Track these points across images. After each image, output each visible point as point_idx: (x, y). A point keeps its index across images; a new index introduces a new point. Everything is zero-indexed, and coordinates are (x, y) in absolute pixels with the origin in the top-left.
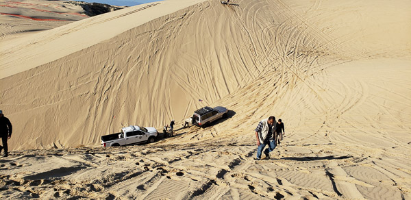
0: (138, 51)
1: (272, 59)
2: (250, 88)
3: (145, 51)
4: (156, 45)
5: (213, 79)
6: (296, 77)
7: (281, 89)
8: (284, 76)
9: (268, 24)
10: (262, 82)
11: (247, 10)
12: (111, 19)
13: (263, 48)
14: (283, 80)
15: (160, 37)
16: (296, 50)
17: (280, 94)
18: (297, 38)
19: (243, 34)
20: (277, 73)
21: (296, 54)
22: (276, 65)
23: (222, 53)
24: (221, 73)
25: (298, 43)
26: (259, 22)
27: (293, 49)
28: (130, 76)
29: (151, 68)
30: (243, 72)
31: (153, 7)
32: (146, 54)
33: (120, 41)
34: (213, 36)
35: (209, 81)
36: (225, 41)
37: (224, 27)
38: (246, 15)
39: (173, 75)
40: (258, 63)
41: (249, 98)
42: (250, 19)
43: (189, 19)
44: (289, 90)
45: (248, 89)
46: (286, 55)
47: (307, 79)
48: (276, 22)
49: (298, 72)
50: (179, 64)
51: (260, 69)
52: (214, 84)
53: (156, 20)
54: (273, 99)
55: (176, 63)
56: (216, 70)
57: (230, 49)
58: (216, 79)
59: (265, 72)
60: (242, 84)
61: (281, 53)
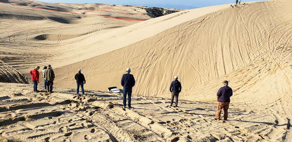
0: (169, 43)
1: (263, 52)
2: (241, 71)
3: (173, 43)
4: (180, 40)
5: (216, 63)
6: (277, 66)
7: (263, 74)
8: (269, 65)
9: (266, 26)
10: (251, 68)
11: (250, 16)
12: (157, 23)
13: (258, 43)
14: (267, 68)
15: (184, 34)
16: (285, 46)
17: (261, 78)
18: (288, 37)
19: (244, 33)
20: (264, 62)
21: (285, 49)
22: (265, 57)
23: (226, 46)
24: (222, 60)
25: (289, 41)
26: (258, 25)
27: (282, 46)
28: (162, 59)
29: (175, 54)
30: (239, 60)
31: (184, 14)
32: (173, 45)
33: (159, 38)
34: (221, 34)
35: (212, 64)
36: (229, 38)
37: (230, 29)
38: (249, 19)
39: (189, 60)
40: (251, 54)
41: (239, 79)
42: (251, 23)
43: (205, 23)
44: (270, 75)
45: (239, 72)
46: (275, 50)
47: (286, 68)
48: (273, 24)
49: (281, 63)
50: (194, 52)
51: (252, 58)
52: (216, 67)
53: (183, 24)
54: (256, 80)
55: (192, 52)
56: (219, 58)
57: (232, 44)
58: (218, 63)
59: (255, 61)
60: (236, 68)
61: (272, 48)
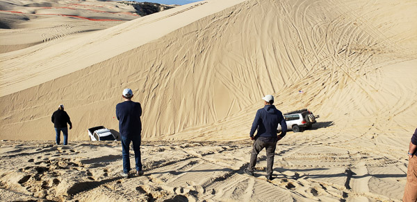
0: (184, 50)
1: (322, 57)
2: (296, 87)
3: (191, 50)
4: (201, 45)
5: (258, 77)
6: (347, 76)
7: (330, 88)
8: (334, 76)
9: (319, 21)
10: (310, 81)
11: (296, 7)
12: (160, 19)
13: (312, 46)
14: (332, 80)
15: (206, 35)
16: (349, 48)
17: (328, 94)
18: (350, 35)
19: (291, 32)
20: (326, 72)
21: (349, 52)
22: (326, 64)
23: (269, 50)
24: (266, 72)
25: (351, 41)
26: (309, 19)
27: (345, 48)
28: (177, 75)
29: (197, 67)
30: (290, 71)
31: (200, 6)
32: (192, 53)
33: (168, 41)
34: (260, 33)
35: (253, 80)
36: (272, 39)
37: (272, 25)
38: (295, 11)
39: (217, 74)
40: (306, 61)
41: (296, 98)
42: (299, 16)
43: (235, 18)
44: (339, 90)
45: (294, 88)
46: (337, 53)
47: (359, 79)
48: (327, 19)
49: (350, 71)
50: (223, 63)
51: (309, 67)
52: (258, 83)
53: (202, 20)
54: (321, 99)
55: (220, 62)
56: (261, 69)
57: (277, 47)
58: (261, 78)
59: (313, 71)
60: (289, 83)
61: (332, 52)
